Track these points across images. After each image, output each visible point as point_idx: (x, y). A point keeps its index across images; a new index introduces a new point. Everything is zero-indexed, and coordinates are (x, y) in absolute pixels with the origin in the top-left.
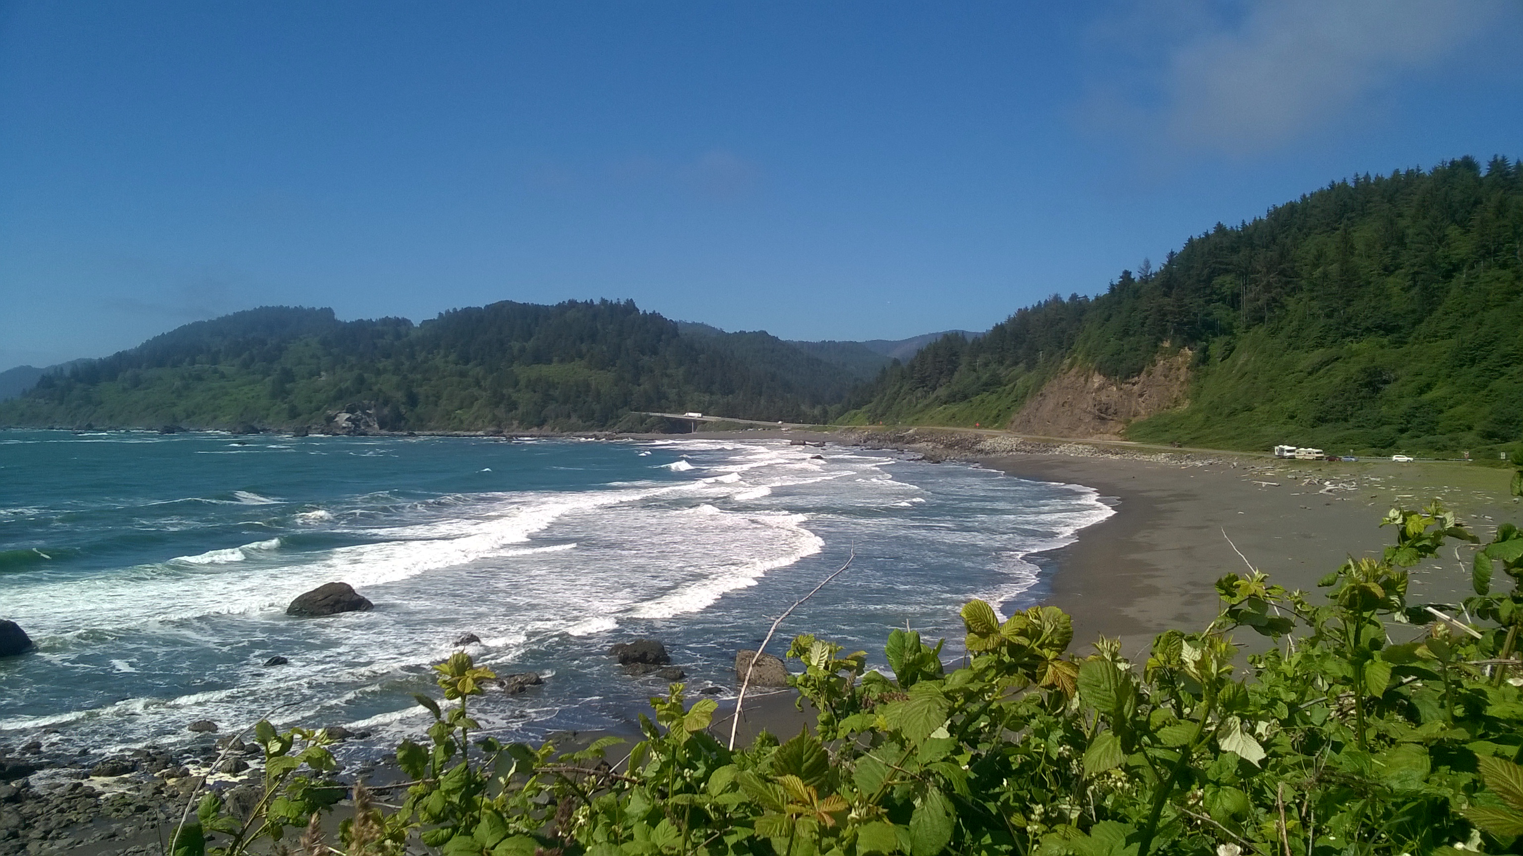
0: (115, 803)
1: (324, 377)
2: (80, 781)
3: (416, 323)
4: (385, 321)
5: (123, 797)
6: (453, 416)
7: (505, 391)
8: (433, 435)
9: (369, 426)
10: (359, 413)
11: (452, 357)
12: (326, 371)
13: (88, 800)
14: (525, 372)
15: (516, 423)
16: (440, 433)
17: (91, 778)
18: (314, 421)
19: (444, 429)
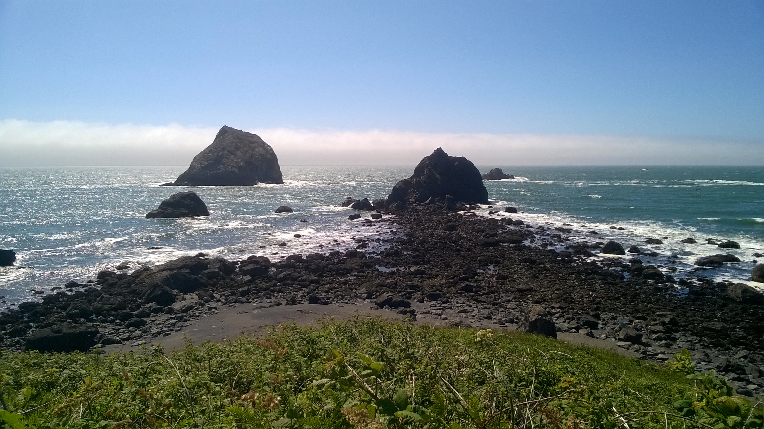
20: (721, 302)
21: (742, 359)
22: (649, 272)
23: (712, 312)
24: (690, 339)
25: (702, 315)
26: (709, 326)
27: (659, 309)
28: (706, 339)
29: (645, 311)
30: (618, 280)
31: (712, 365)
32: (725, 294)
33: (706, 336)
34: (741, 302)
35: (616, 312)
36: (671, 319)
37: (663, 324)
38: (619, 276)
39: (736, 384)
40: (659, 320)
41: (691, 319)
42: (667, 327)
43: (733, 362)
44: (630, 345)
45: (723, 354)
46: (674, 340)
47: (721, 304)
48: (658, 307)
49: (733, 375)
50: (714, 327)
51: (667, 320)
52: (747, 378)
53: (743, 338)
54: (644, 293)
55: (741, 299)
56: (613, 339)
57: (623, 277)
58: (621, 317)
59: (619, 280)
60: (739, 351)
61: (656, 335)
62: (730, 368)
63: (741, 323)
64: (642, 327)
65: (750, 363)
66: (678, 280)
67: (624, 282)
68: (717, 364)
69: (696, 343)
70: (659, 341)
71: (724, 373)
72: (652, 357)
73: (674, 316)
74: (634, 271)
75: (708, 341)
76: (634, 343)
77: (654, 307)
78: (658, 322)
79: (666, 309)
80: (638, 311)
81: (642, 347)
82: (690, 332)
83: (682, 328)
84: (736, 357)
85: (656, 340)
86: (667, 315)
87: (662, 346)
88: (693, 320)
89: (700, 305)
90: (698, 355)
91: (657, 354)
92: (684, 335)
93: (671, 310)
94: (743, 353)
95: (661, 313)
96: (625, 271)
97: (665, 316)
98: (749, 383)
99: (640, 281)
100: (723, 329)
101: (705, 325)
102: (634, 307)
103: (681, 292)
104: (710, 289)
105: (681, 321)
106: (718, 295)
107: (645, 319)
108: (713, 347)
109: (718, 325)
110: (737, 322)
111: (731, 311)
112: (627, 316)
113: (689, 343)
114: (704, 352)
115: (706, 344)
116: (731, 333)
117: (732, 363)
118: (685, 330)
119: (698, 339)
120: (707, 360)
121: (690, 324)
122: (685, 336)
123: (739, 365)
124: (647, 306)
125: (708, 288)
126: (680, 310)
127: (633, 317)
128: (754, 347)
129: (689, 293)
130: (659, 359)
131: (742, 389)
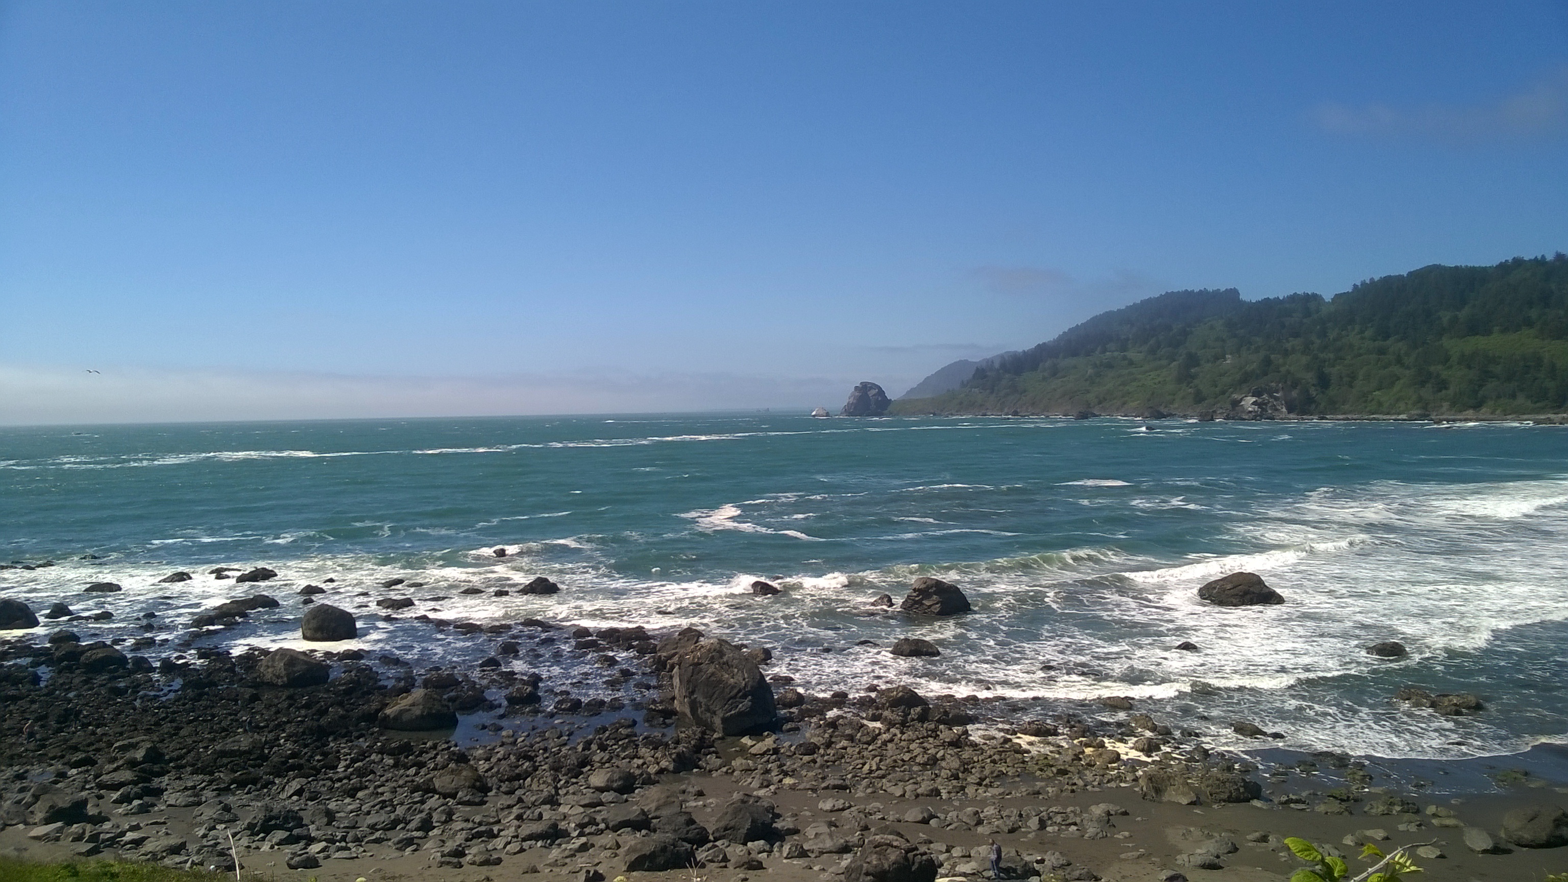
0: (1040, 762)
1: (1229, 359)
2: (1009, 737)
3: (1328, 297)
4: (1294, 298)
5: (1046, 758)
6: (1370, 398)
7: (1432, 369)
8: (1348, 419)
9: (1277, 410)
10: (1265, 396)
11: (1369, 333)
12: (1231, 354)
13: (1016, 755)
14: (1455, 346)
15: (1446, 405)
16: (1355, 417)
17: (1019, 735)
18: (1219, 405)
19: (1360, 413)
20: (248, 692)
21: (295, 798)
22: (93, 657)
23: (230, 718)
24: (190, 784)
25: (212, 728)
26: (227, 748)
27: (121, 734)
28: (222, 775)
29: (89, 745)
30: (23, 689)
31: (240, 825)
32: (255, 675)
33: (222, 769)
34: (285, 686)
35: (24, 760)
36: (148, 750)
37: (132, 764)
38: (25, 678)
39: (287, 851)
40: (122, 758)
41: (189, 741)
42: (143, 771)
43: (277, 807)
44: (60, 830)
45: (257, 798)
46: (159, 792)
47: (247, 696)
48: (119, 730)
49: (280, 835)
50: (236, 748)
51: (139, 754)
52: (305, 832)
53: (294, 755)
54: (87, 704)
55: (285, 679)
56: (21, 826)
57: (36, 679)
58: (36, 770)
59: (28, 686)
60: (287, 783)
61: (119, 793)
62: (273, 822)
63: (289, 725)
64: (86, 782)
65: (310, 803)
66: (158, 664)
67: (41, 689)
68: (246, 823)
69: (203, 789)
70: (125, 804)
71: (262, 835)
72: (113, 842)
73: (153, 742)
74: (61, 660)
75: (227, 779)
76: (69, 824)
77: (111, 732)
78: (121, 762)
79: (136, 729)
80: (75, 749)
81: (89, 827)
82: (189, 769)
83: (171, 764)
84: (283, 796)
85: (119, 802)
86: (138, 743)
87: (132, 814)
88: (194, 742)
89: (206, 708)
90: (209, 812)
91: (123, 834)
92: (176, 779)
93: (148, 731)
94: (295, 785)
95: (126, 742)
96: (39, 664)
97: (134, 746)
98: (311, 840)
99: (76, 681)
100: (255, 746)
101: (218, 747)
102: (66, 741)
103: (166, 689)
104: (226, 671)
105: (170, 749)
106: (242, 679)
107: (93, 763)
108: (237, 788)
109: (243, 741)
110: (280, 727)
111: (268, 707)
112: (52, 765)
113: (189, 792)
114: (221, 802)
115: (222, 786)
116: (269, 753)
117: (275, 812)
118: (178, 768)
119: (207, 778)
120: (227, 817)
121: (189, 752)
122: (180, 778)
123: (288, 811)
124: (94, 733)
125: (220, 669)
126: (167, 727)
127: (64, 764)
128: (314, 768)
129: (184, 687)
130: (126, 843)
131: (297, 859)
